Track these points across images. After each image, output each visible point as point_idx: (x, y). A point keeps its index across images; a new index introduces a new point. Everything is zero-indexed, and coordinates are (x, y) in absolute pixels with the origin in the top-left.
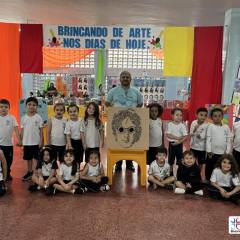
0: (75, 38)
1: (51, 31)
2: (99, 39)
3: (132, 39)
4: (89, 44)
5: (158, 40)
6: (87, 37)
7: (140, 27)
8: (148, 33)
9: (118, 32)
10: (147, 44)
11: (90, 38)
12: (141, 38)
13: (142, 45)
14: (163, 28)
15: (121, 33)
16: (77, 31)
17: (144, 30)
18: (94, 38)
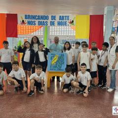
0: (33, 20)
1: (22, 17)
2: (45, 21)
3: (60, 21)
4: (40, 23)
5: (73, 21)
6: (39, 20)
7: (64, 15)
8: (68, 18)
9: (54, 18)
10: (68, 23)
11: (41, 21)
12: (65, 21)
13: (65, 24)
14: (75, 16)
15: (55, 18)
16: (34, 17)
17: (66, 17)
18: (42, 21)
